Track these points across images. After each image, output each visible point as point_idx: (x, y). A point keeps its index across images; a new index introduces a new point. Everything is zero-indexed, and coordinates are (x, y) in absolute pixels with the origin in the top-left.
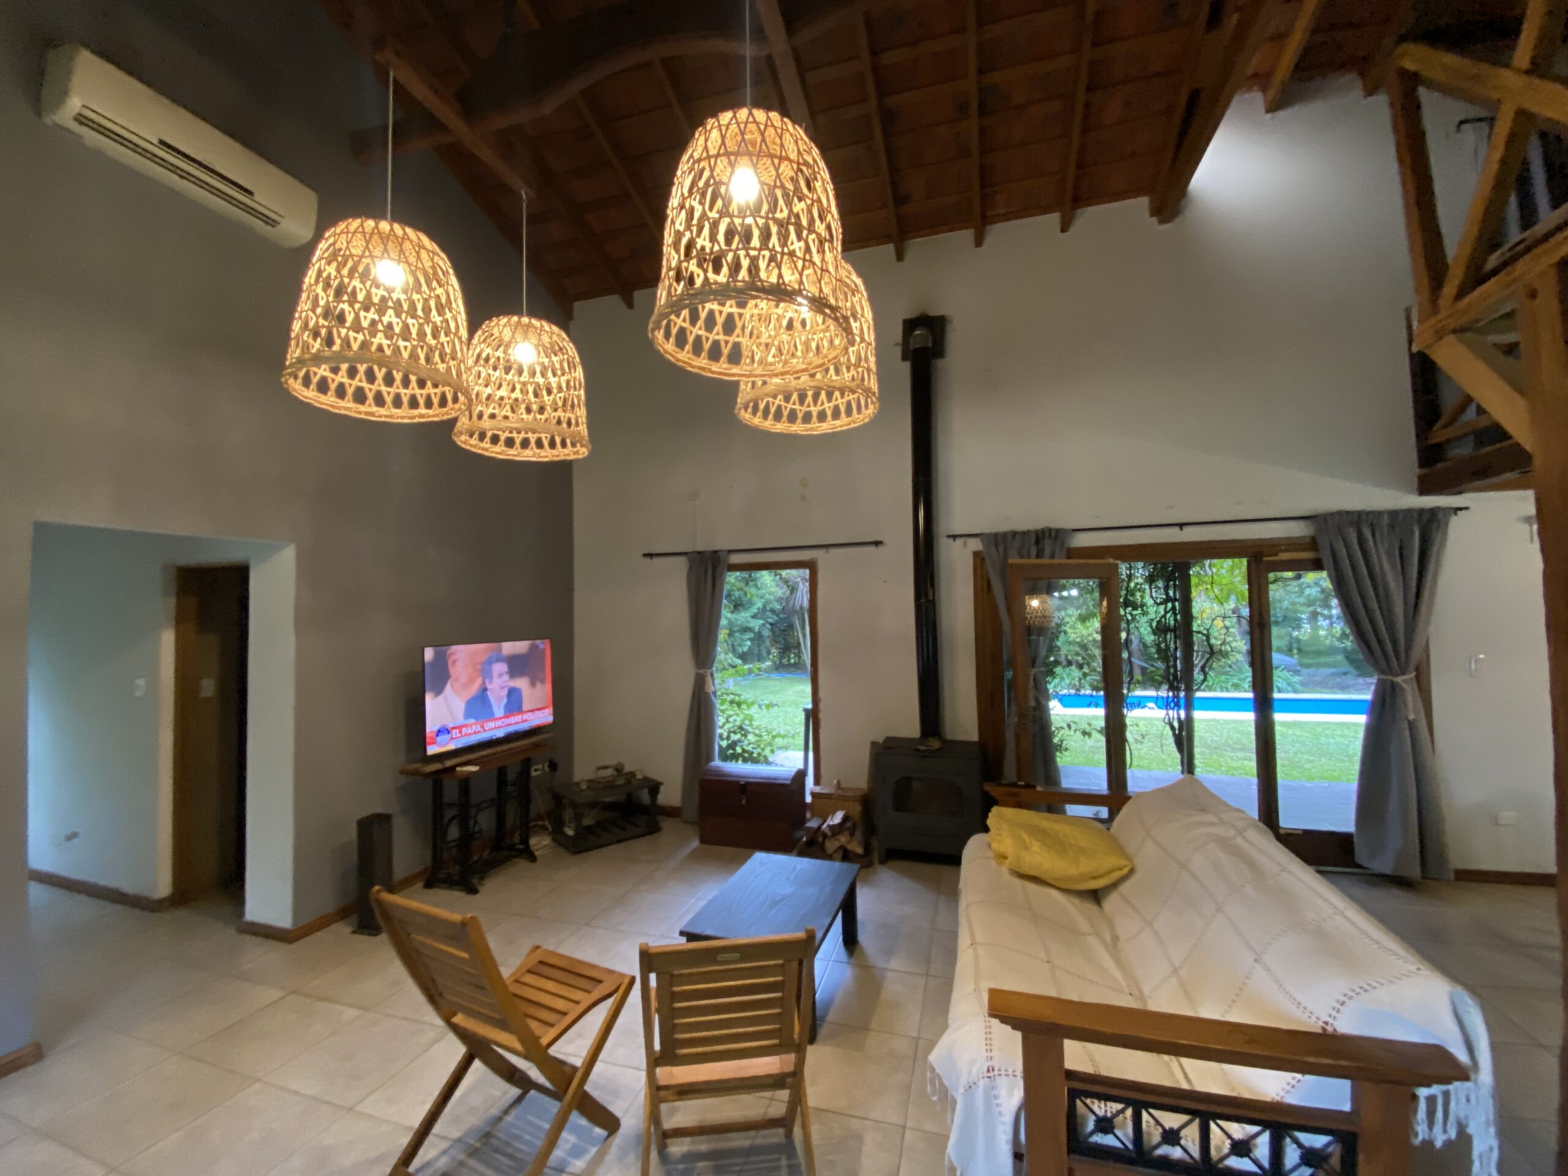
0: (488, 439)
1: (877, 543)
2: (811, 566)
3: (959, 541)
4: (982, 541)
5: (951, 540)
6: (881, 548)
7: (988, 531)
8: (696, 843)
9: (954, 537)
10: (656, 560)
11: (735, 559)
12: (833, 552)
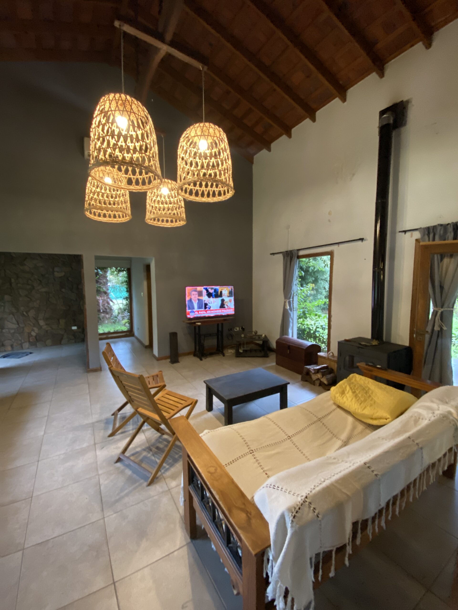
0: (160, 221)
1: (362, 239)
2: (331, 254)
3: (408, 234)
4: (420, 232)
5: (404, 233)
6: (364, 242)
7: (423, 227)
8: (274, 364)
9: (405, 232)
10: (276, 256)
11: (301, 253)
12: (342, 246)
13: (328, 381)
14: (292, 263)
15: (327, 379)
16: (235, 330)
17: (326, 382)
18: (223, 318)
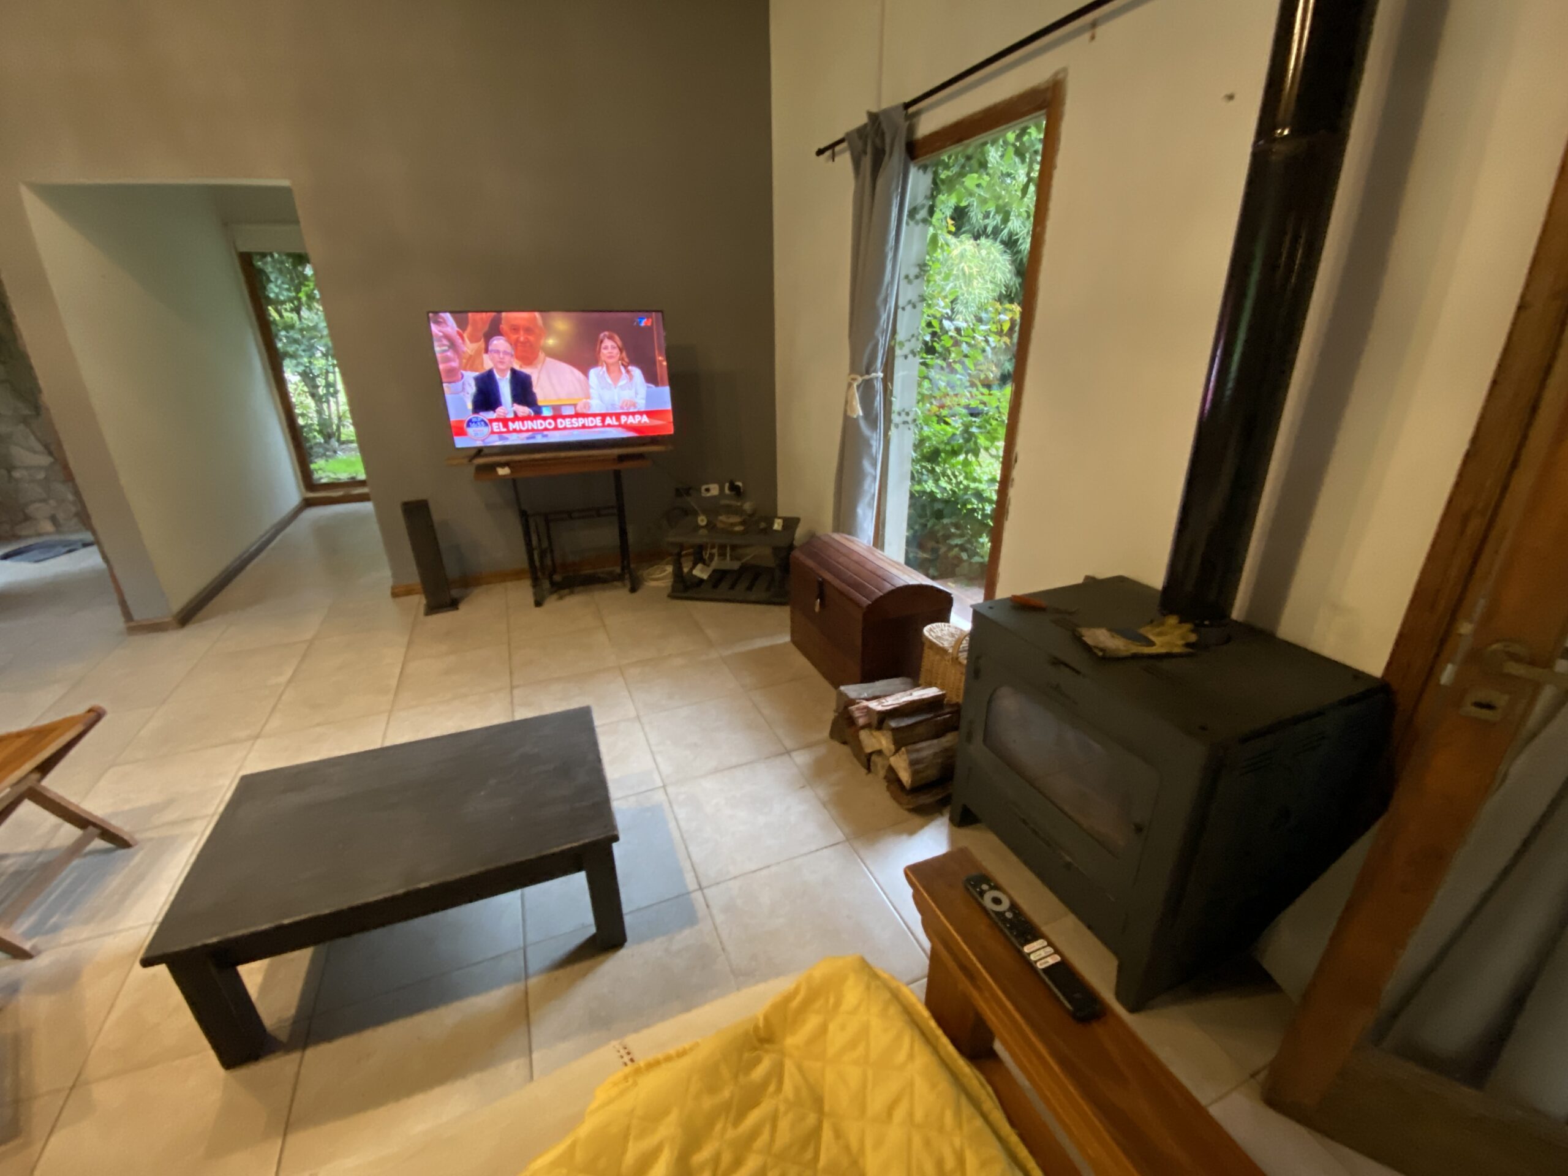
2: (1053, 96)
8: (786, 639)
13: (915, 774)
14: (880, 182)
15: (912, 763)
16: (704, 494)
17: (905, 777)
18: (617, 451)
